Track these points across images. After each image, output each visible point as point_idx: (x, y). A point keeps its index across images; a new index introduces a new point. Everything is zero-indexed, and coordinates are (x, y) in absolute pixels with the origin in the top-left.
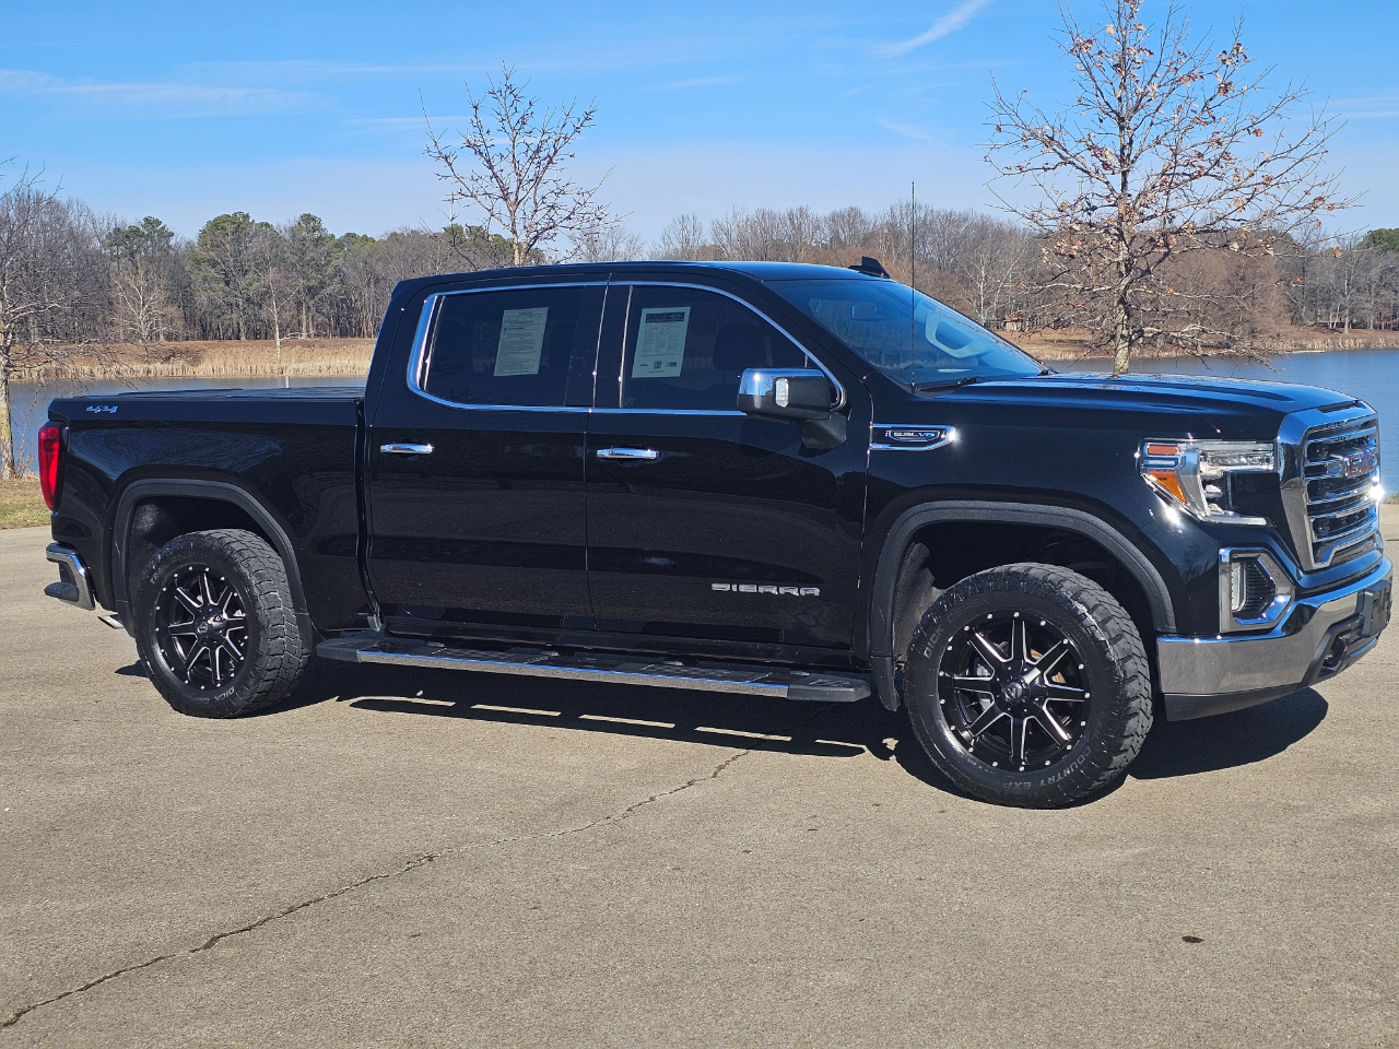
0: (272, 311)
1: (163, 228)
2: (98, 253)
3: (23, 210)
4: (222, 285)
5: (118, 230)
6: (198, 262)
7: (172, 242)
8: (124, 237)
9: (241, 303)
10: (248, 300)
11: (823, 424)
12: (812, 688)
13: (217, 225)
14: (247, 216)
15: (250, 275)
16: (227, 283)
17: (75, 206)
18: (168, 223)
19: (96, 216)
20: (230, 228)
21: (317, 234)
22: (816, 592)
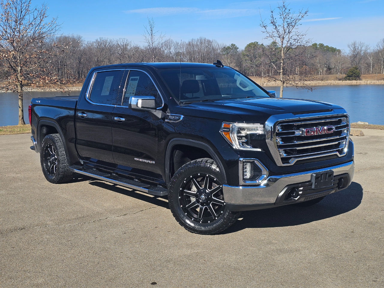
0: (262, 68)
1: (236, 46)
2: (219, 54)
3: (201, 43)
4: (250, 61)
5: (224, 47)
6: (244, 55)
7: (238, 50)
8: (226, 49)
9: (254, 66)
10: (256, 66)
11: (155, 113)
12: (154, 191)
13: (249, 46)
14: (258, 43)
15: (257, 59)
16: (251, 61)
17: (214, 42)
18: (237, 45)
19: (219, 44)
20: (253, 46)
21: (276, 47)
22: (154, 162)
